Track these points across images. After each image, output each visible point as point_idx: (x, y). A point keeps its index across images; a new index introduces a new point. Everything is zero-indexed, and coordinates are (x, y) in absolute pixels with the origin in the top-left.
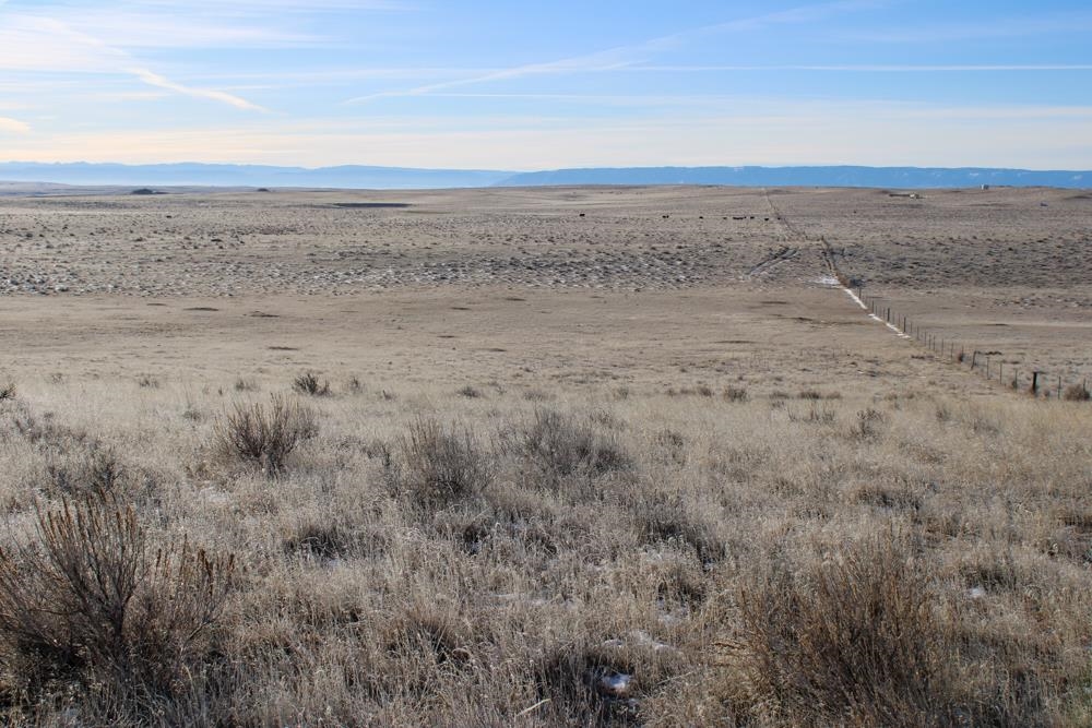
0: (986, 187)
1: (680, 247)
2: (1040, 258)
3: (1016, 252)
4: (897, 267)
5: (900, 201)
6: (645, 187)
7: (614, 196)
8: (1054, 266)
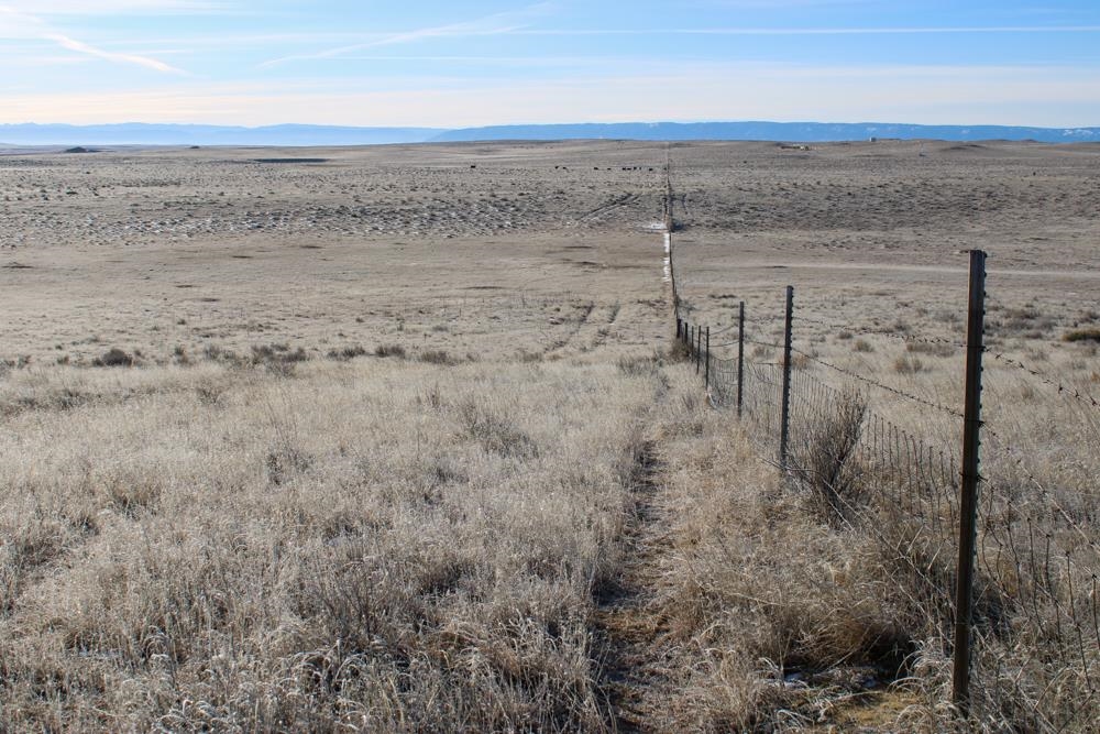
0: (874, 140)
1: (522, 194)
2: (876, 202)
3: (854, 196)
4: (733, 212)
5: (791, 152)
6: (558, 142)
7: (524, 150)
8: (887, 209)
